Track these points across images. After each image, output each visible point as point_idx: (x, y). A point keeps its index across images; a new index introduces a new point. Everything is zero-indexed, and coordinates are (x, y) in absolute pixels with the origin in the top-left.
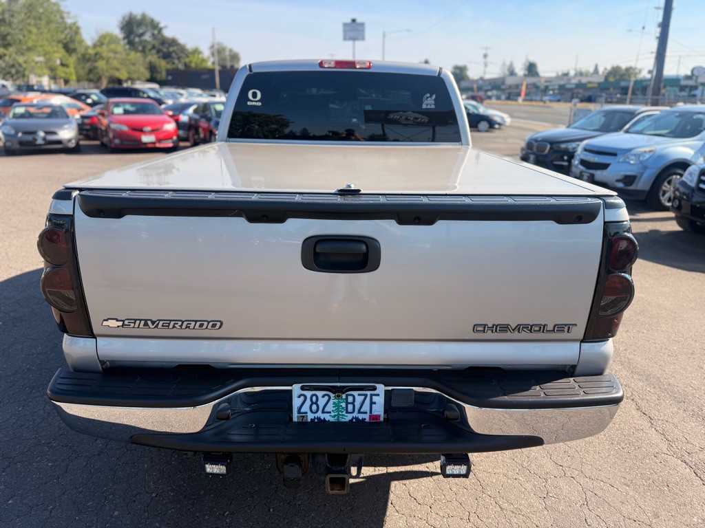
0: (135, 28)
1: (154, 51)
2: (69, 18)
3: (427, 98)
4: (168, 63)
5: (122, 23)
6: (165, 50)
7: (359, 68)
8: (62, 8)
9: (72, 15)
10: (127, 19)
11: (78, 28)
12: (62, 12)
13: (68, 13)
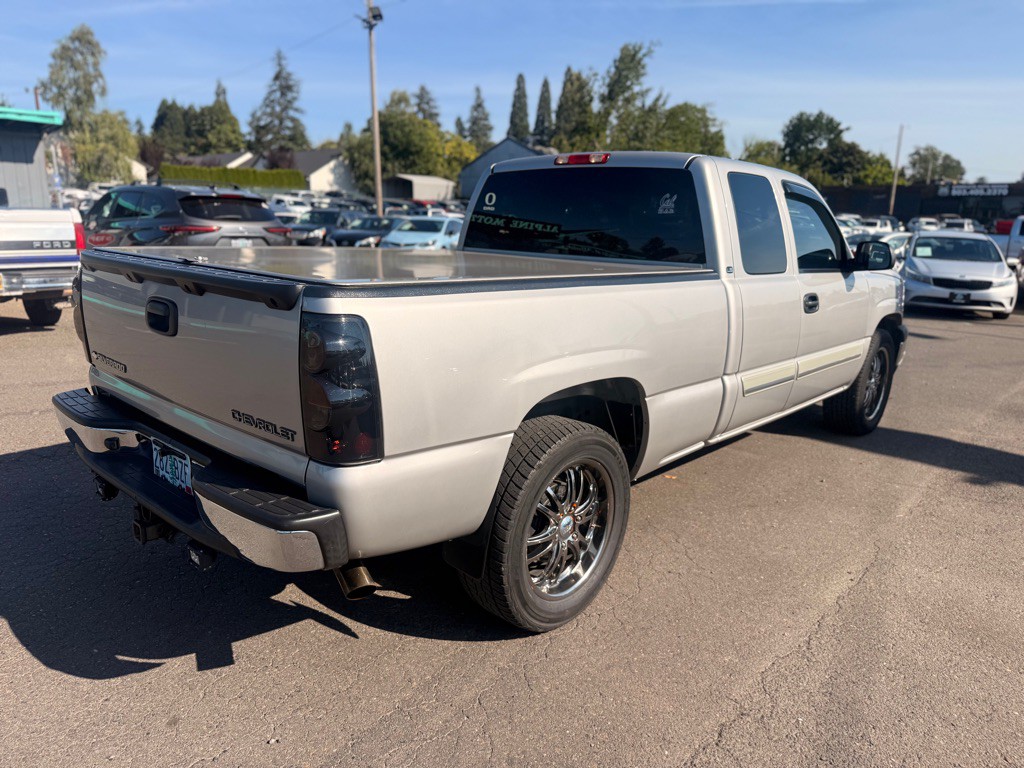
0: (804, 134)
1: (819, 163)
2: (714, 125)
3: (666, 199)
4: (835, 178)
5: (788, 127)
6: (835, 160)
7: (596, 163)
8: (709, 115)
9: (717, 123)
10: (795, 121)
11: (722, 138)
12: (707, 119)
13: (714, 120)
